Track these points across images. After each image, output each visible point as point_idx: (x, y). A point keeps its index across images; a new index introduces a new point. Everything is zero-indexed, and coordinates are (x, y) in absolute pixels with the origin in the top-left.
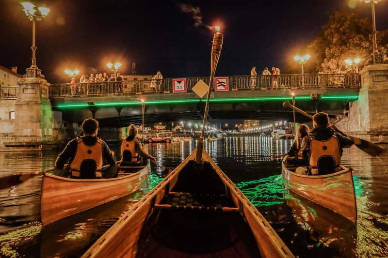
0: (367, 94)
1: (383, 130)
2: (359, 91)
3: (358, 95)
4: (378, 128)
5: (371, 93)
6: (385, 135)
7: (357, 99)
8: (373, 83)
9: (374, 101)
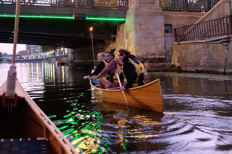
0: (133, 17)
1: (149, 57)
2: (126, 13)
3: (125, 18)
4: (144, 54)
5: (137, 15)
6: (150, 62)
7: (124, 22)
8: (139, 5)
9: (140, 25)
